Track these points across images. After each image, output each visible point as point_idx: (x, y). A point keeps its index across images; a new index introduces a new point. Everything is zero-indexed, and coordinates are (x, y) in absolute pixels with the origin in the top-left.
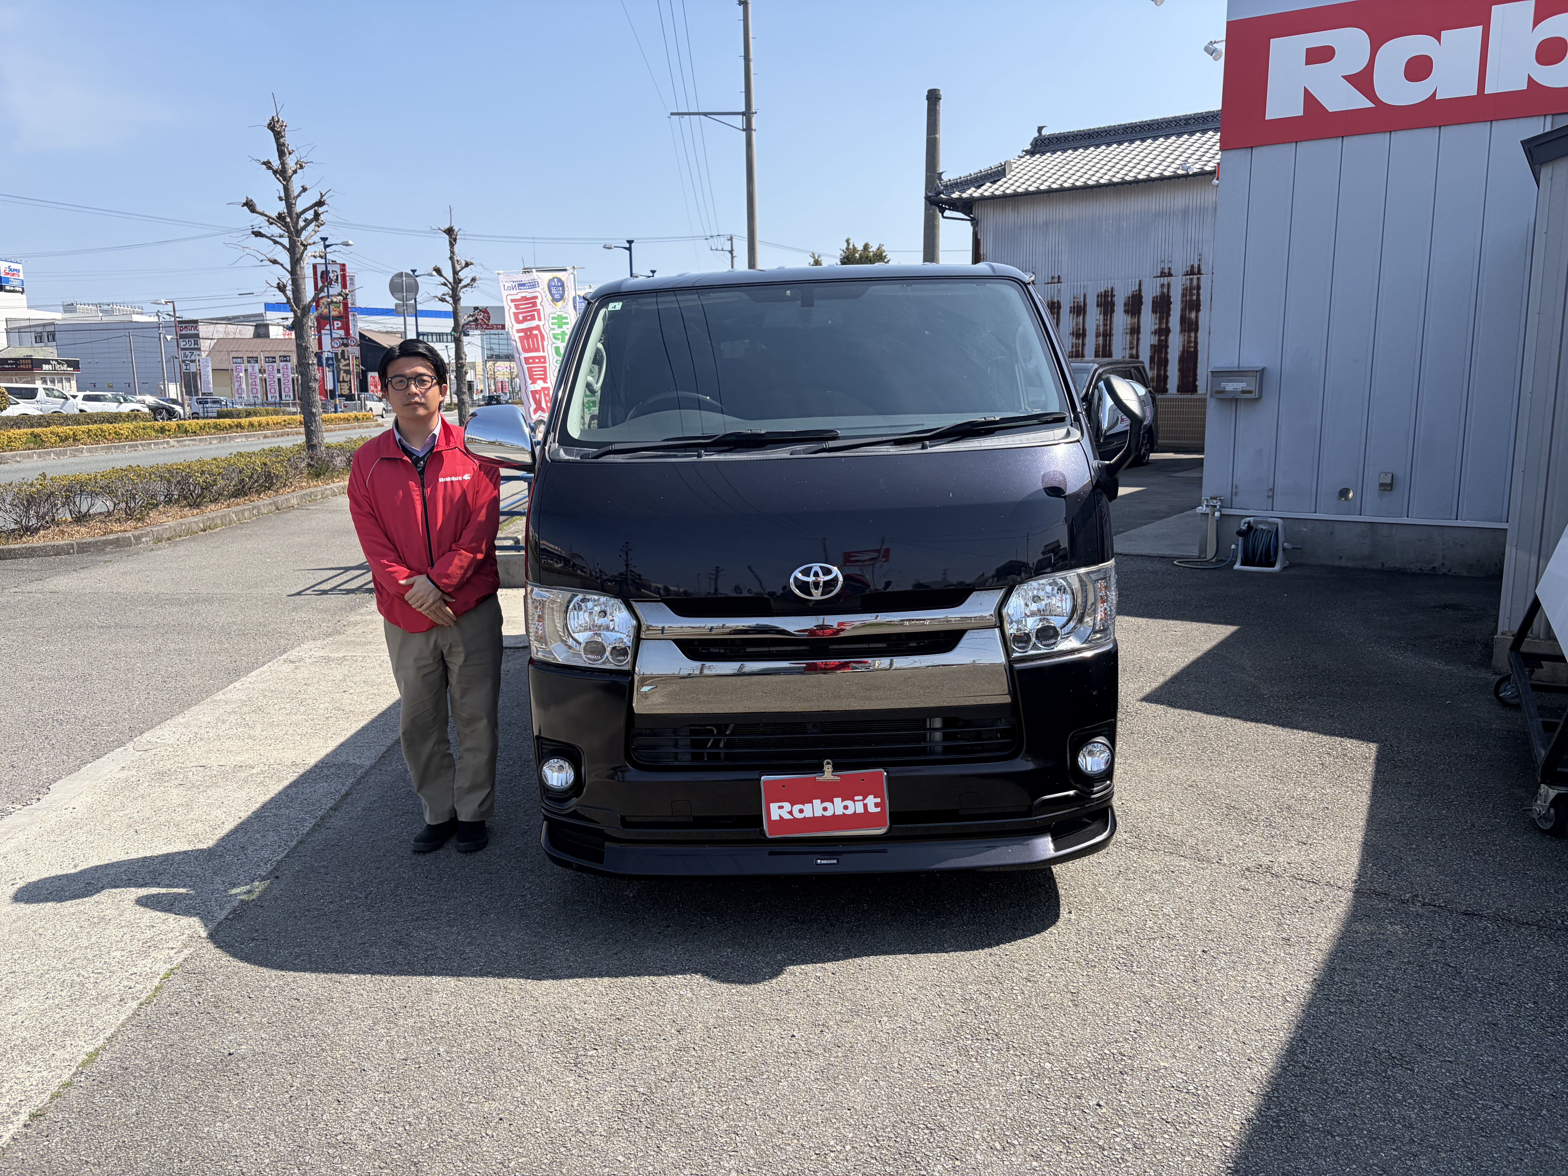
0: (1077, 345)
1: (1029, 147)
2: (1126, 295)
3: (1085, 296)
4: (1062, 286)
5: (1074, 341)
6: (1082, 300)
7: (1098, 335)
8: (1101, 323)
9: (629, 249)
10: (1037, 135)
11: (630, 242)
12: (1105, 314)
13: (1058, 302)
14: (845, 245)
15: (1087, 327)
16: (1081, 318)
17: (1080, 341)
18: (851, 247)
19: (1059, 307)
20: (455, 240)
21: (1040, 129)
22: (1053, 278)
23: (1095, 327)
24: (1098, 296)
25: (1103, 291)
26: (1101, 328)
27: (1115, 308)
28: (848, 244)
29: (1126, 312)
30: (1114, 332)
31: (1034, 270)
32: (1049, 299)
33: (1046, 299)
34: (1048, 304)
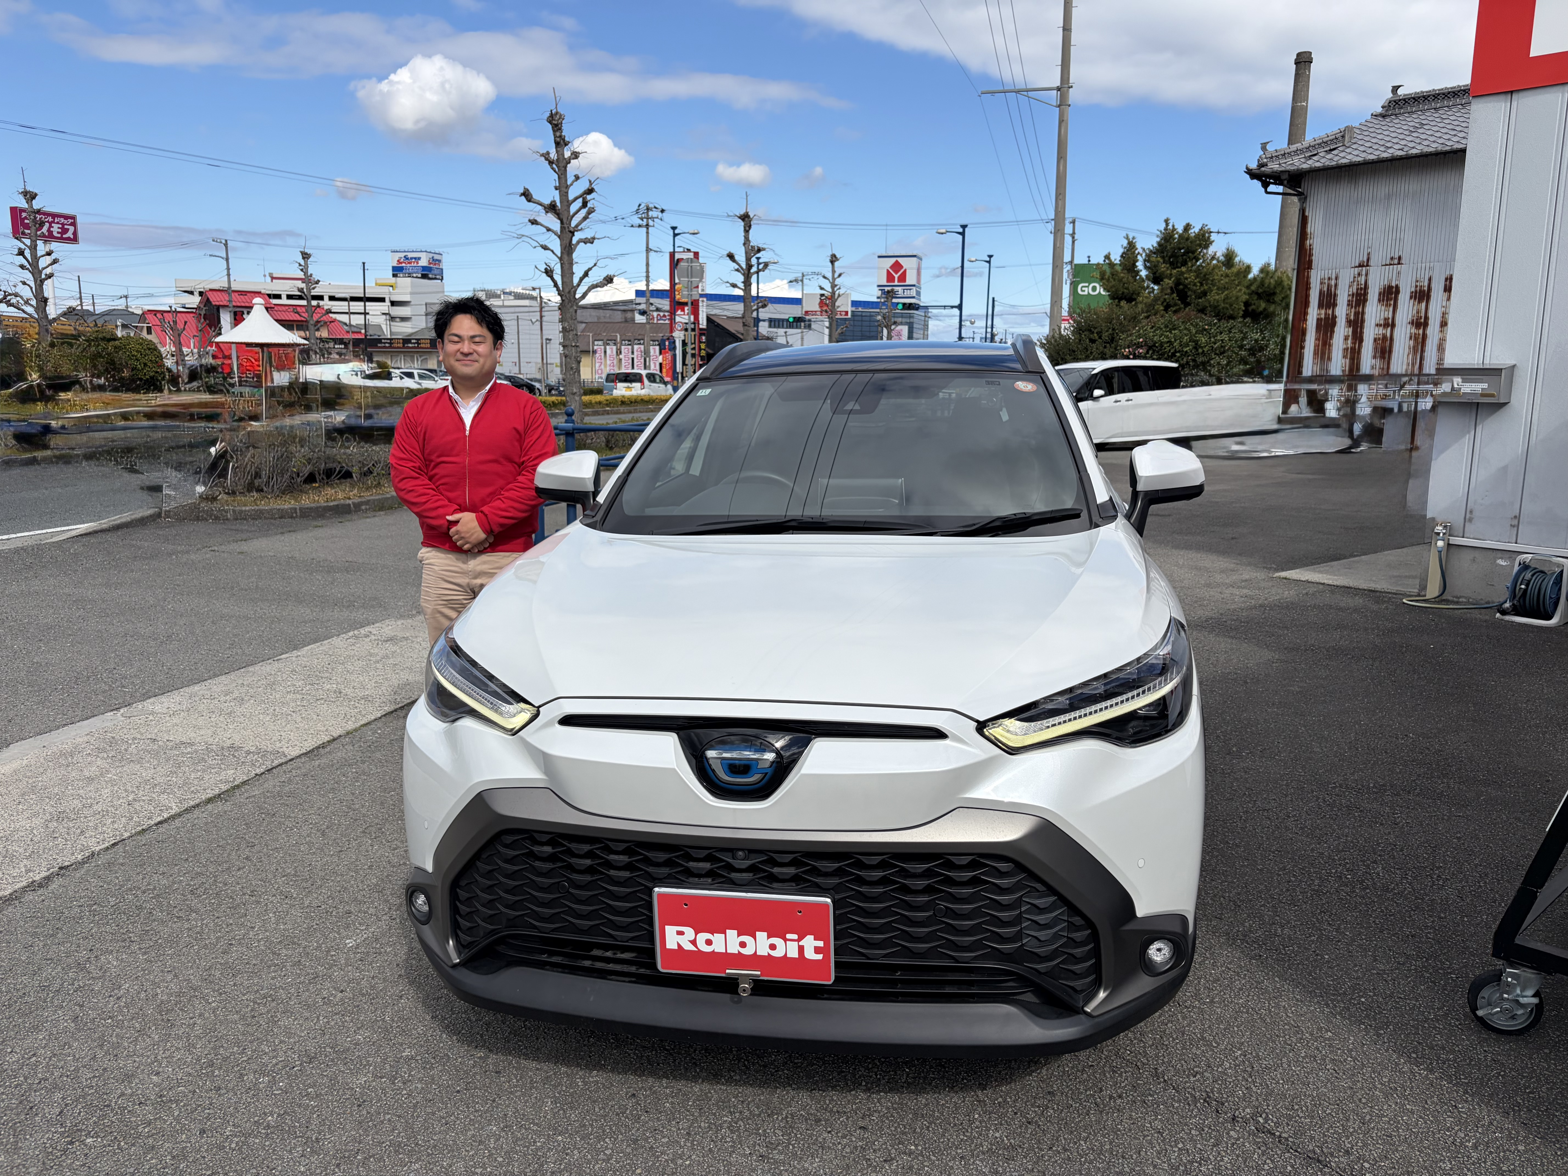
0: (1417, 336)
1: (1379, 110)
3: (1430, 280)
4: (1403, 268)
5: (1414, 330)
6: (1426, 284)
9: (963, 234)
10: (1390, 95)
11: (964, 227)
13: (1397, 287)
14: (1164, 225)
15: (1430, 314)
16: (1424, 304)
17: (1421, 331)
18: (1170, 227)
19: (1397, 291)
20: (750, 227)
21: (1395, 89)
22: (1392, 259)
24: (1445, 280)
28: (1167, 224)
31: (1369, 250)
32: (1386, 282)
33: (1382, 283)
34: (1384, 289)
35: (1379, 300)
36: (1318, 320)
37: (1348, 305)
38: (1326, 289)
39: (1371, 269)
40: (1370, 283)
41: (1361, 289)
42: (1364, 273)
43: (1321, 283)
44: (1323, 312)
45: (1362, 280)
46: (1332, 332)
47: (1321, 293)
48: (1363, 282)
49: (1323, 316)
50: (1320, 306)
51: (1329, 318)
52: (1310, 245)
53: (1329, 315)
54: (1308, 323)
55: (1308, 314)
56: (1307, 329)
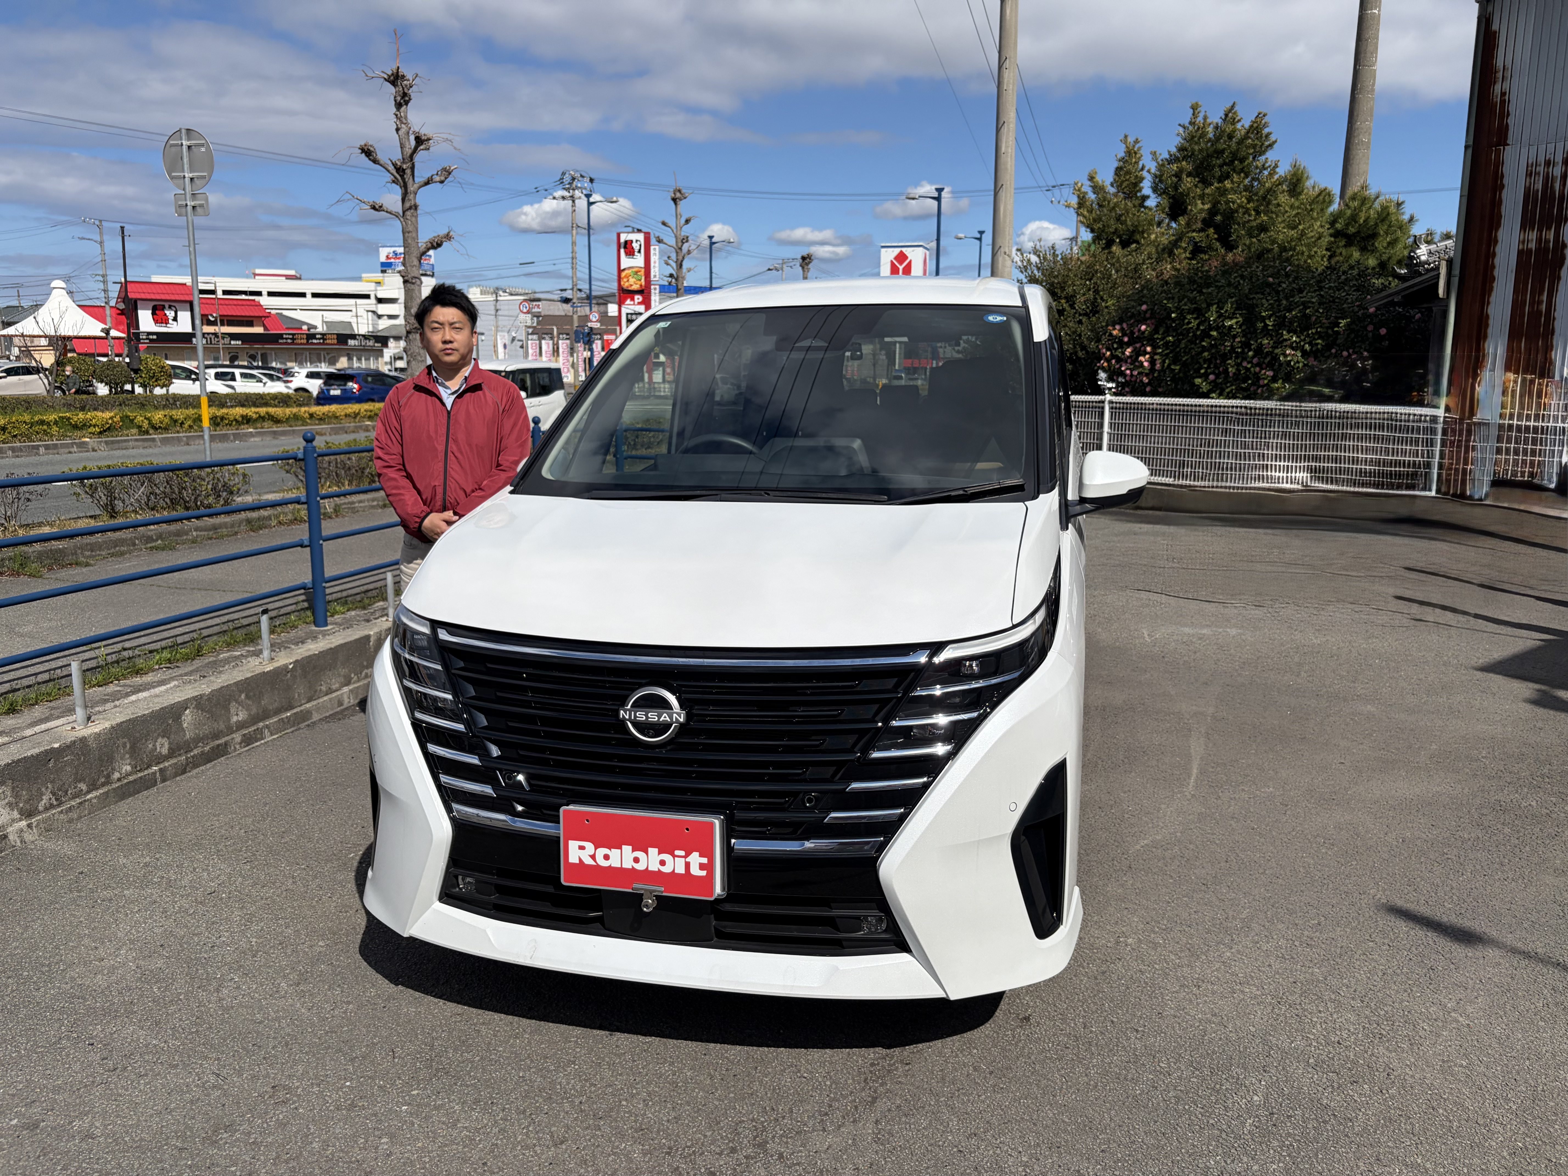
14: (1188, 115)
18: (1200, 119)
28: (1195, 113)
36: (1520, 253)
38: (1539, 186)
43: (1529, 174)
44: (1533, 235)
46: (1556, 278)
47: (1528, 196)
49: (1533, 246)
50: (1527, 223)
51: (1547, 249)
52: (1503, 94)
53: (1547, 241)
54: (1497, 261)
55: (1496, 242)
56: (1496, 273)
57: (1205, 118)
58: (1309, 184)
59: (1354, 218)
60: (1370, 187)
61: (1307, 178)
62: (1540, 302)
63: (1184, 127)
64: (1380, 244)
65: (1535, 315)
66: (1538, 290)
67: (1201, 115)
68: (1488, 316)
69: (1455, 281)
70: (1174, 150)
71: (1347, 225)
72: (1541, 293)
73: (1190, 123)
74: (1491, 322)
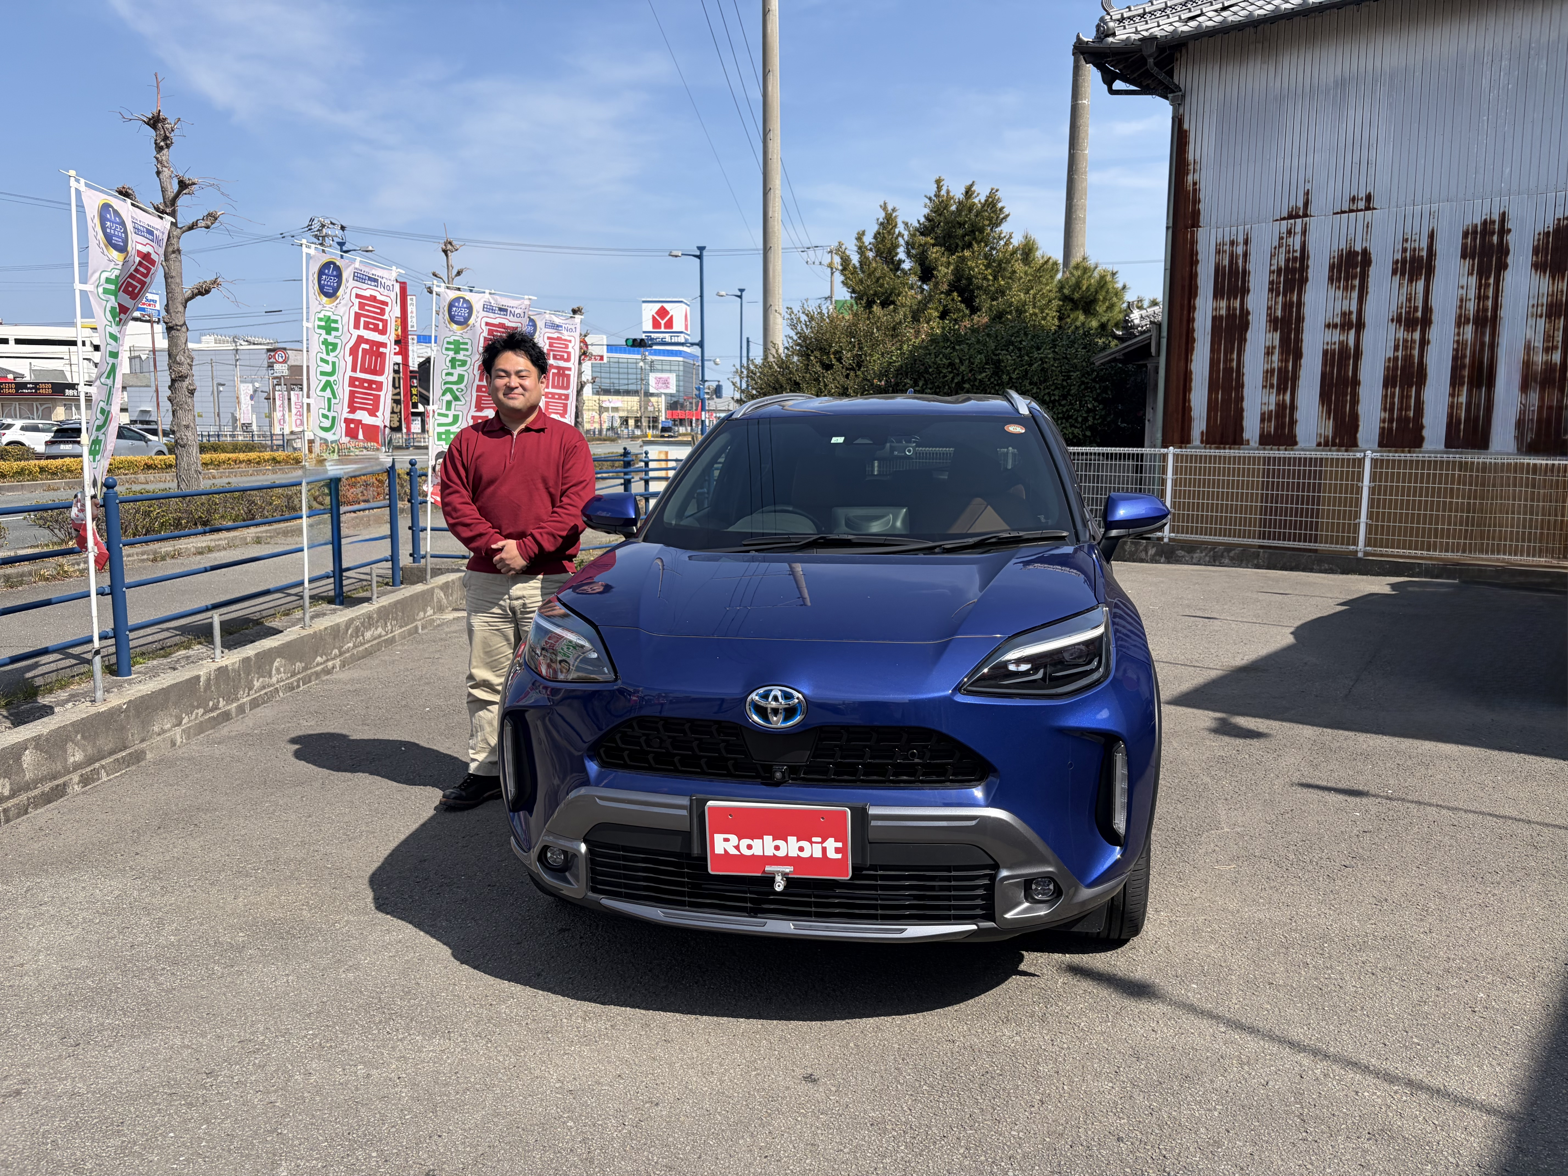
0: (1407, 345)
2: (1540, 228)
3: (1431, 236)
4: (1375, 216)
5: (1401, 334)
6: (1424, 244)
7: (1461, 321)
8: (1472, 294)
9: (700, 257)
11: (701, 249)
12: (1483, 273)
13: (1365, 253)
14: (933, 189)
15: (1436, 302)
16: (1421, 284)
17: (1417, 336)
18: (943, 192)
19: (1367, 260)
22: (1353, 200)
23: (1455, 303)
24: (1465, 235)
25: (1478, 221)
26: (1471, 306)
27: (1510, 260)
28: (939, 187)
29: (1538, 266)
30: (1505, 313)
31: (1309, 186)
32: (1343, 245)
33: (1335, 247)
34: (1341, 256)
35: (1331, 279)
36: (1214, 318)
37: (1271, 290)
38: (1226, 262)
39: (1312, 222)
40: (1311, 248)
41: (1295, 259)
42: (1299, 229)
43: (1218, 252)
44: (1223, 304)
45: (1296, 242)
46: (1243, 340)
47: (1218, 270)
48: (1298, 247)
49: (1223, 312)
50: (1218, 293)
51: (1235, 315)
52: (1195, 184)
53: (1235, 309)
54: (1196, 325)
55: (1195, 308)
56: (1196, 335)
57: (948, 192)
58: (1038, 254)
59: (1078, 285)
60: (1089, 258)
61: (1037, 249)
62: (1232, 360)
63: (930, 199)
64: (1101, 308)
65: (1228, 370)
66: (1229, 351)
67: (944, 189)
68: (1191, 372)
69: (1164, 342)
70: (922, 220)
71: (1073, 291)
72: (1232, 353)
73: (935, 196)
74: (1194, 376)
